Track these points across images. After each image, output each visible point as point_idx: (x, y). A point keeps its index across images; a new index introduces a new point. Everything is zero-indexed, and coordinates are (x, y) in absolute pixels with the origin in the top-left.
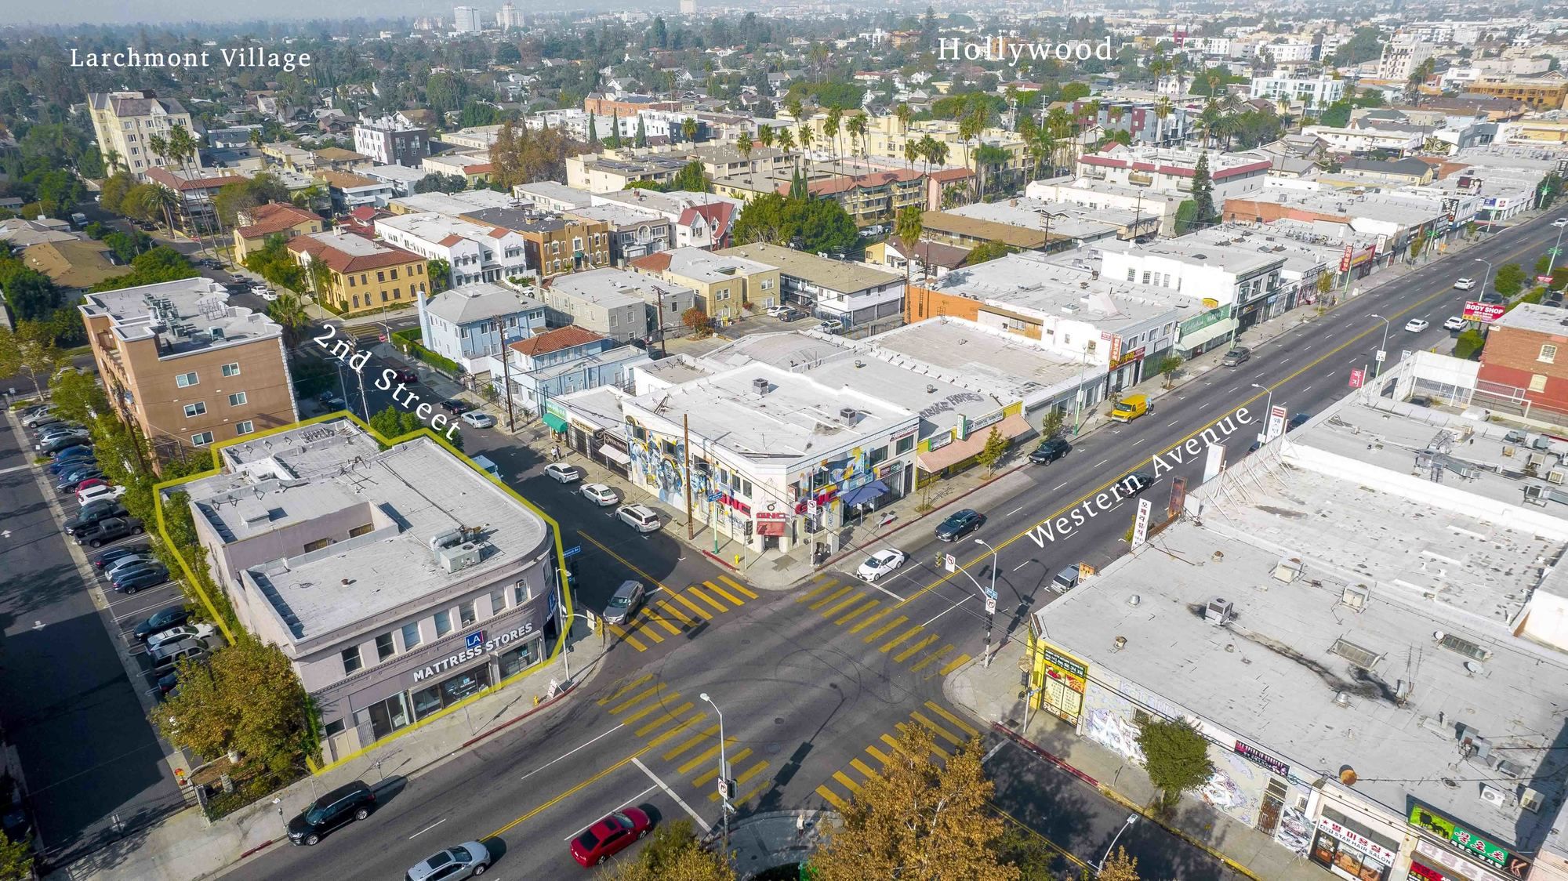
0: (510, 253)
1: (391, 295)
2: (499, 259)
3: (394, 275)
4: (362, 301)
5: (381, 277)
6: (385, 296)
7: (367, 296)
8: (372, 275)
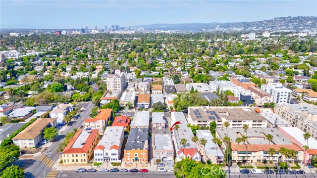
0: (113, 154)
1: (75, 161)
2: (110, 155)
3: (77, 156)
4: (67, 161)
5: (73, 156)
6: (73, 161)
7: (68, 160)
8: (70, 155)
